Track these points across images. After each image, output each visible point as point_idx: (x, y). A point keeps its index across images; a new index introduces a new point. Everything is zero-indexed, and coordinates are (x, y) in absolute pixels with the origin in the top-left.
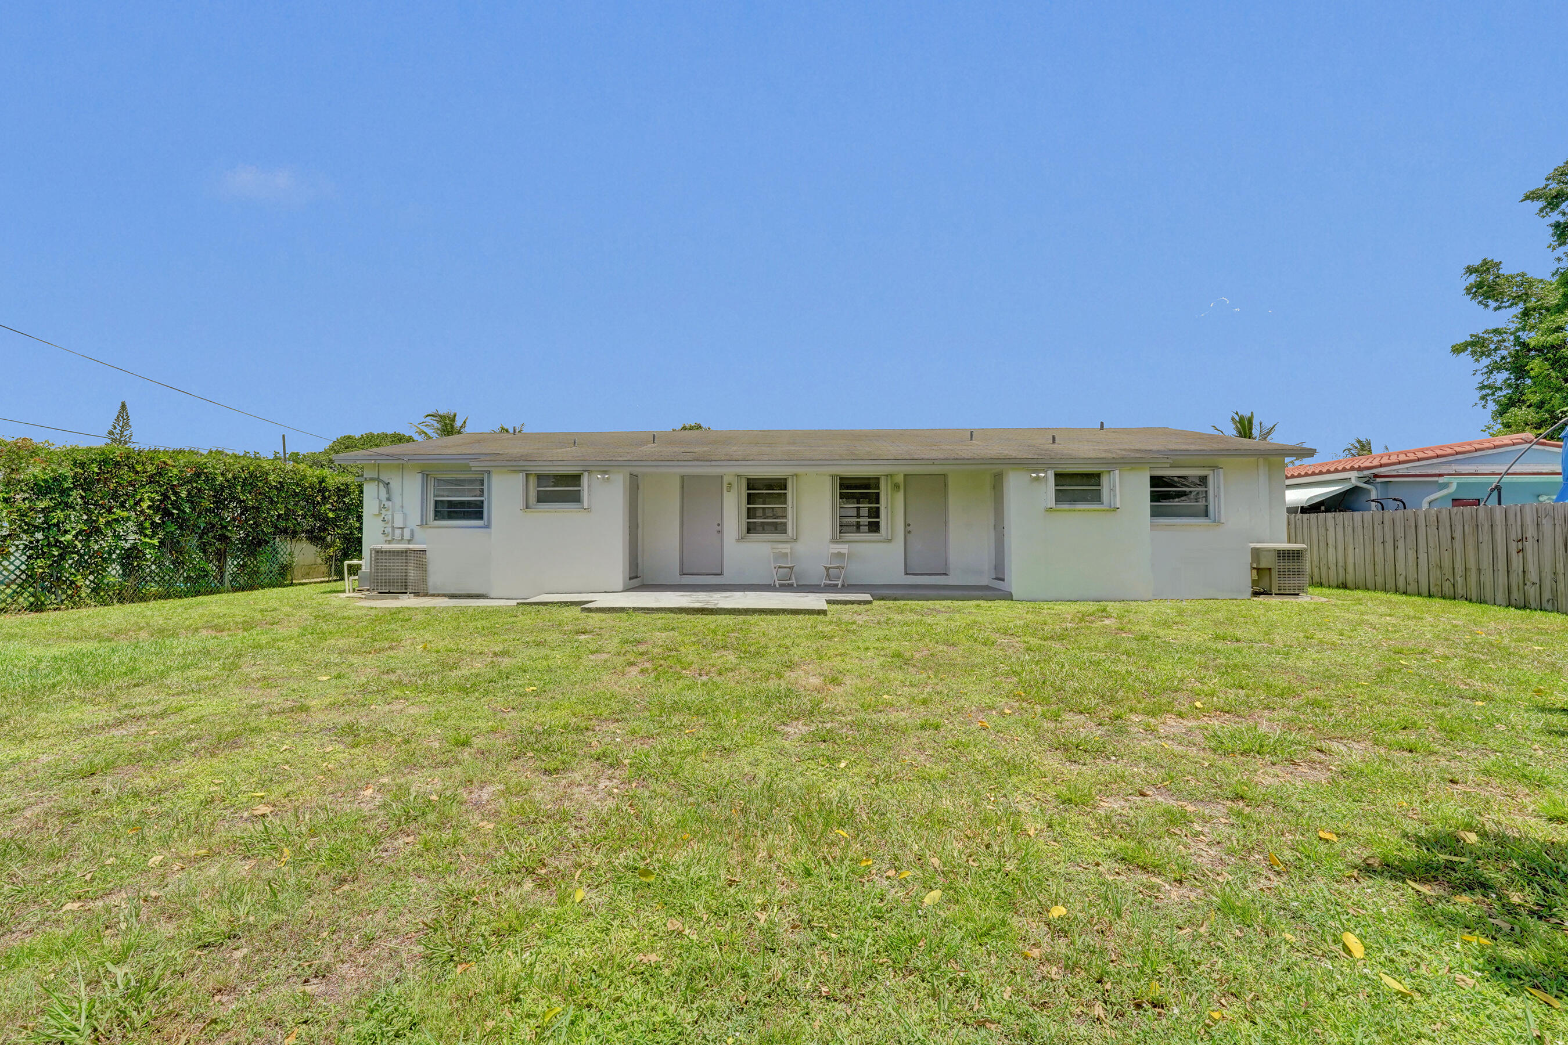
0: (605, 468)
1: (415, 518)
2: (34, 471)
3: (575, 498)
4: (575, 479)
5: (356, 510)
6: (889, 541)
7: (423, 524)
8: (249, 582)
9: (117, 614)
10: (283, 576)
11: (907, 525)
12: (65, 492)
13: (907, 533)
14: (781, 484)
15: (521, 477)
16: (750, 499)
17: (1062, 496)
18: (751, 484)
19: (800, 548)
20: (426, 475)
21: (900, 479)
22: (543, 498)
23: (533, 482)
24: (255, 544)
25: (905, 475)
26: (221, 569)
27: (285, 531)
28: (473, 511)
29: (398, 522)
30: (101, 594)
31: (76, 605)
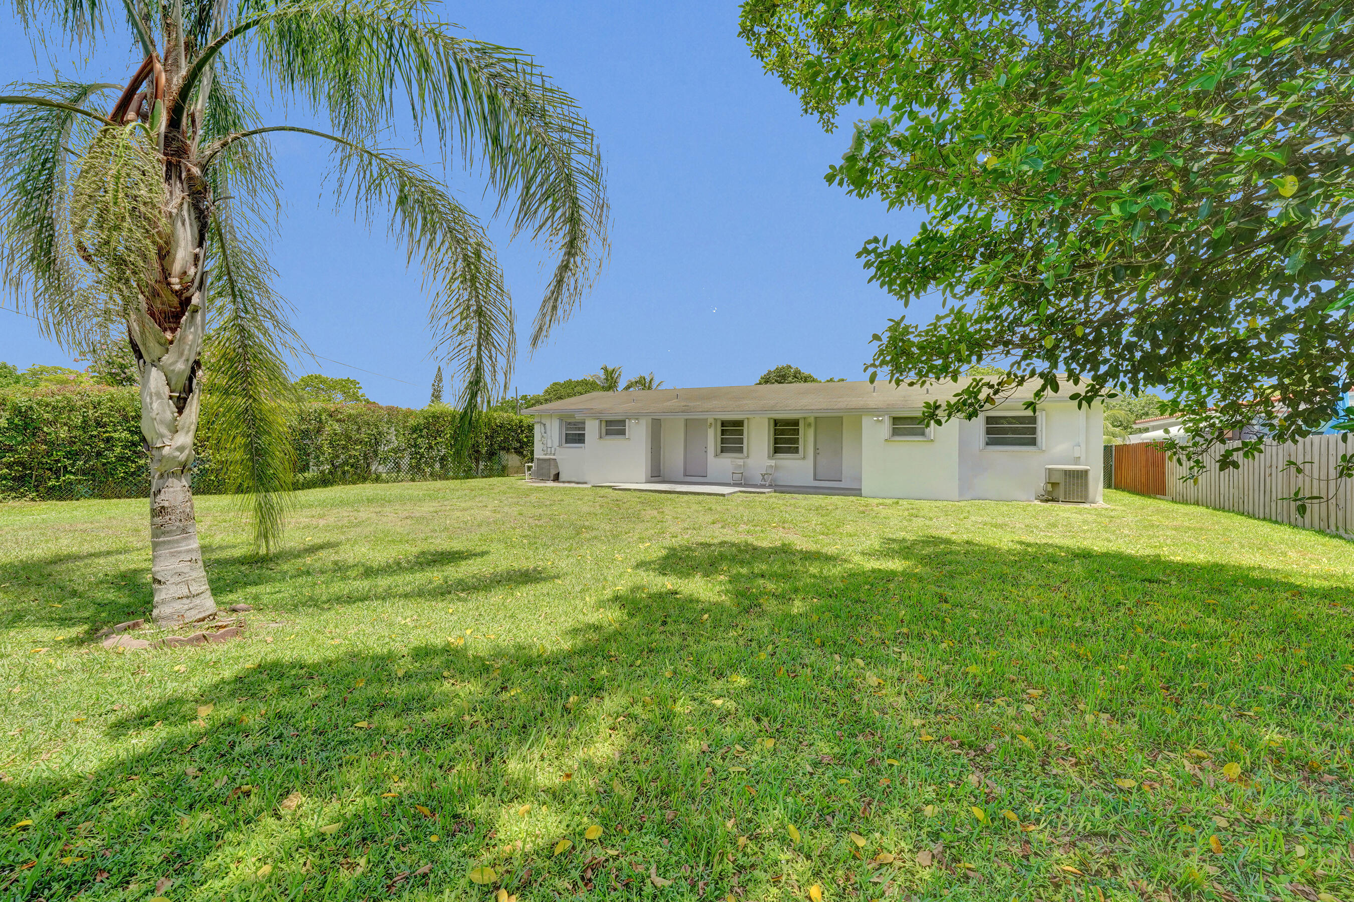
0: (637, 416)
1: (556, 443)
2: (412, 422)
3: (622, 432)
4: (623, 422)
5: (530, 438)
6: (804, 458)
7: (560, 445)
8: (489, 473)
9: (439, 484)
10: (503, 472)
11: (816, 449)
12: (421, 431)
13: (816, 454)
14: (740, 423)
15: (597, 422)
16: (723, 432)
17: (896, 432)
18: (723, 424)
19: (750, 461)
20: (561, 420)
21: (812, 420)
22: (608, 433)
23: (604, 424)
24: (491, 454)
25: (816, 418)
26: (477, 466)
27: (504, 449)
28: (579, 439)
29: (549, 445)
30: (434, 476)
31: (426, 480)
